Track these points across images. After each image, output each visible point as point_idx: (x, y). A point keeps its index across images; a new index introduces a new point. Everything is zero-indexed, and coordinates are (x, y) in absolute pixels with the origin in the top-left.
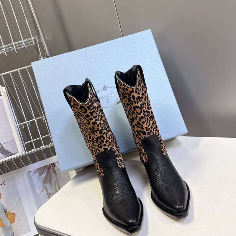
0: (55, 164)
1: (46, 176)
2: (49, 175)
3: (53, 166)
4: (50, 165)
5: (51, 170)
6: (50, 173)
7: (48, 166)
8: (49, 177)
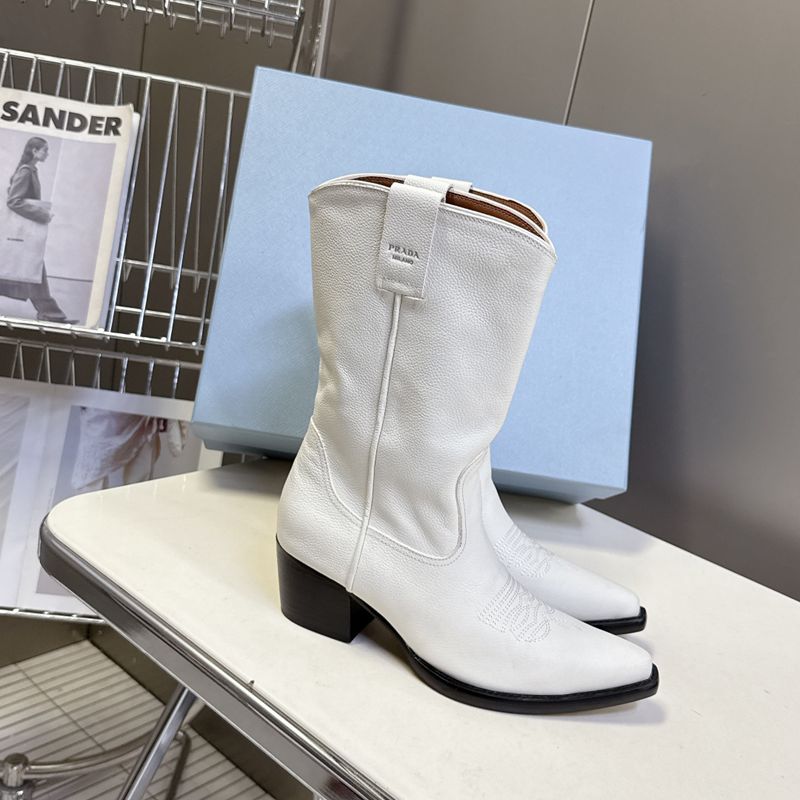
0: (169, 426)
1: (123, 446)
2: (135, 450)
3: (162, 427)
4: (152, 419)
5: (150, 437)
6: (141, 444)
7: (144, 422)
8: (133, 456)
